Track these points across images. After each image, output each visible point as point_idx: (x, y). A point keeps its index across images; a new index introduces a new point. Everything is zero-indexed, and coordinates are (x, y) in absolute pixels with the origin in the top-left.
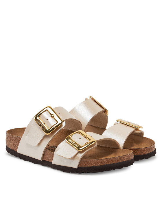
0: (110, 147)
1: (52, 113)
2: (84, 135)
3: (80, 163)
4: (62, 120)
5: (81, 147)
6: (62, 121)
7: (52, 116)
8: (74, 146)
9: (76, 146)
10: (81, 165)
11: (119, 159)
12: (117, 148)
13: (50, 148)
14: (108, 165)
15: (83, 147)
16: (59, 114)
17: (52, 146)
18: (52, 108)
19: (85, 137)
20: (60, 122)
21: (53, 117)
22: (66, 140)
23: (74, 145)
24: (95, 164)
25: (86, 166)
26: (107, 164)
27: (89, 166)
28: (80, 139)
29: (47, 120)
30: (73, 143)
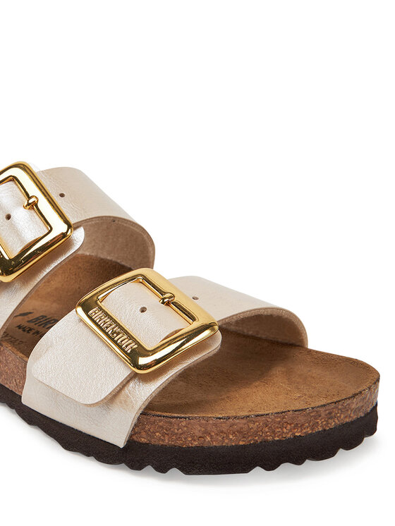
0: (264, 337)
1: (33, 189)
2: (162, 293)
3: (136, 425)
4: (72, 221)
5: (146, 353)
6: (69, 226)
7: (31, 201)
8: (115, 342)
9: (120, 347)
10: (143, 434)
11: (323, 415)
12: (292, 345)
13: (32, 325)
14: (274, 442)
15: (154, 351)
16: (62, 195)
17: (43, 317)
18: (35, 170)
19: (168, 304)
20: (59, 227)
21: (33, 206)
22: (80, 310)
23: (112, 339)
24: (209, 439)
25: (167, 441)
26: (266, 441)
27: (179, 443)
28: (143, 310)
29: (9, 217)
30: (109, 331)
